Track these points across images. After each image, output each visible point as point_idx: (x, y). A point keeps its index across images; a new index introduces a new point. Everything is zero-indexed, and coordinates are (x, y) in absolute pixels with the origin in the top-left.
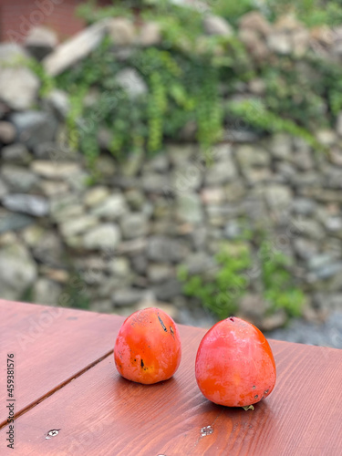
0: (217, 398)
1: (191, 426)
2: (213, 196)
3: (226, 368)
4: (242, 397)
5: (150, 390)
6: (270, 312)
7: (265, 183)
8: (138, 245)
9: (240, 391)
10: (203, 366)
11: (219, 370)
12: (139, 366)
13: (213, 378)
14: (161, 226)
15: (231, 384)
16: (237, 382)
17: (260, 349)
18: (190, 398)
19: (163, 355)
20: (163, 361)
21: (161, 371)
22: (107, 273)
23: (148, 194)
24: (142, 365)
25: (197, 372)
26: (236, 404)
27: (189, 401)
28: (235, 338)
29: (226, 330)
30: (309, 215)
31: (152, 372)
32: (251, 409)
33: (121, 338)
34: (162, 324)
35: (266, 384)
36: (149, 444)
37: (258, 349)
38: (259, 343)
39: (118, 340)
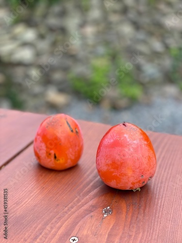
0: (113, 184)
1: (94, 207)
2: (90, 30)
3: (122, 163)
4: (133, 184)
5: (61, 175)
9: (132, 180)
10: (103, 161)
11: (117, 165)
12: (53, 158)
13: (112, 170)
15: (125, 175)
16: (130, 173)
17: (147, 148)
18: (91, 181)
19: (71, 150)
20: (71, 154)
21: (69, 161)
22: (27, 76)
23: (51, 30)
24: (55, 157)
25: (98, 164)
26: (128, 189)
27: (91, 184)
28: (128, 140)
29: (120, 134)
30: (144, 42)
31: (63, 162)
32: (138, 191)
33: (39, 137)
34: (69, 126)
35: (150, 173)
36: (64, 226)
37: (145, 148)
38: (146, 143)
39: (36, 139)
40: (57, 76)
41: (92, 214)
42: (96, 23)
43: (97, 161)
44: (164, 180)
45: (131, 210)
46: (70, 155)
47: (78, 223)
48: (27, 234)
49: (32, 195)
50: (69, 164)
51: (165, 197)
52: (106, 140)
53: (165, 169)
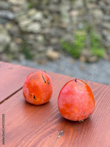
0: (66, 117)
1: (54, 130)
2: (75, 13)
3: (71, 105)
4: (78, 118)
5: (38, 108)
6: (93, 56)
7: (94, 9)
8: (47, 31)
9: (77, 115)
10: (61, 103)
11: (68, 106)
12: (33, 98)
13: (65, 109)
14: (55, 24)
15: (74, 112)
16: (76, 111)
17: (88, 96)
19: (44, 94)
21: (43, 100)
22: (36, 40)
23: (51, 12)
24: (34, 97)
25: (58, 104)
26: (75, 120)
27: (55, 115)
28: (77, 91)
29: (72, 87)
31: (39, 100)
32: (82, 121)
33: (25, 84)
34: (44, 79)
35: (90, 112)
36: (33, 141)
37: (87, 96)
38: (88, 93)
39: (24, 85)
40: (54, 41)
41: (51, 135)
42: (79, 9)
43: (58, 102)
44: (100, 116)
45: (75, 134)
46: (43, 97)
47: (41, 140)
48: (11, 144)
49: (18, 119)
50: (43, 102)
51: (98, 127)
52: (64, 89)
53: (102, 108)
